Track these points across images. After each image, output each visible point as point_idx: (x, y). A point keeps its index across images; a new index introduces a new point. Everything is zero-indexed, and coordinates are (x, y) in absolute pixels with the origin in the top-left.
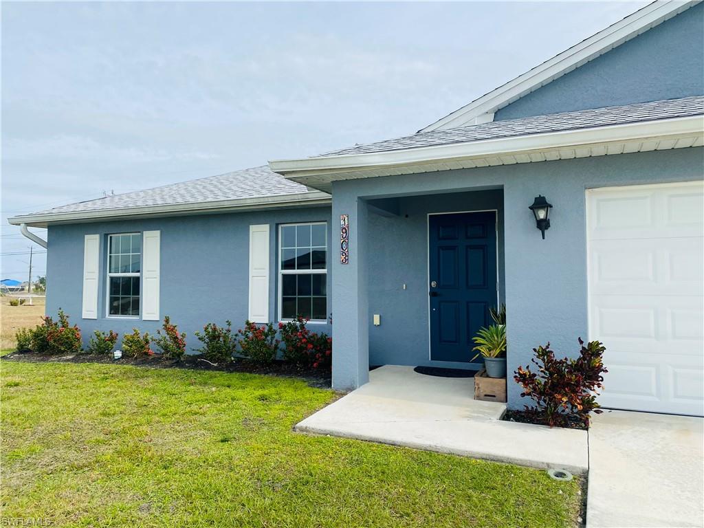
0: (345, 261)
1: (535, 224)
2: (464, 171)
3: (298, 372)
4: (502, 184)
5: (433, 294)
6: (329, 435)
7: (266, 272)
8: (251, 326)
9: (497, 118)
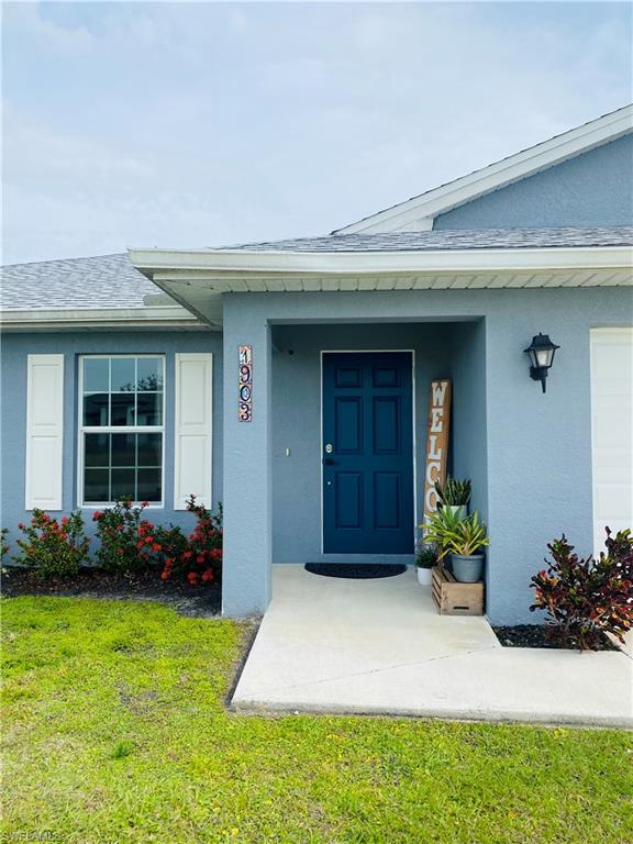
0: (246, 418)
1: (528, 373)
2: (430, 293)
3: (133, 587)
4: (483, 314)
5: (328, 461)
6: (297, 713)
7: (58, 428)
8: (40, 517)
9: (437, 226)
